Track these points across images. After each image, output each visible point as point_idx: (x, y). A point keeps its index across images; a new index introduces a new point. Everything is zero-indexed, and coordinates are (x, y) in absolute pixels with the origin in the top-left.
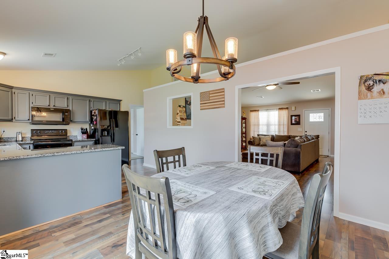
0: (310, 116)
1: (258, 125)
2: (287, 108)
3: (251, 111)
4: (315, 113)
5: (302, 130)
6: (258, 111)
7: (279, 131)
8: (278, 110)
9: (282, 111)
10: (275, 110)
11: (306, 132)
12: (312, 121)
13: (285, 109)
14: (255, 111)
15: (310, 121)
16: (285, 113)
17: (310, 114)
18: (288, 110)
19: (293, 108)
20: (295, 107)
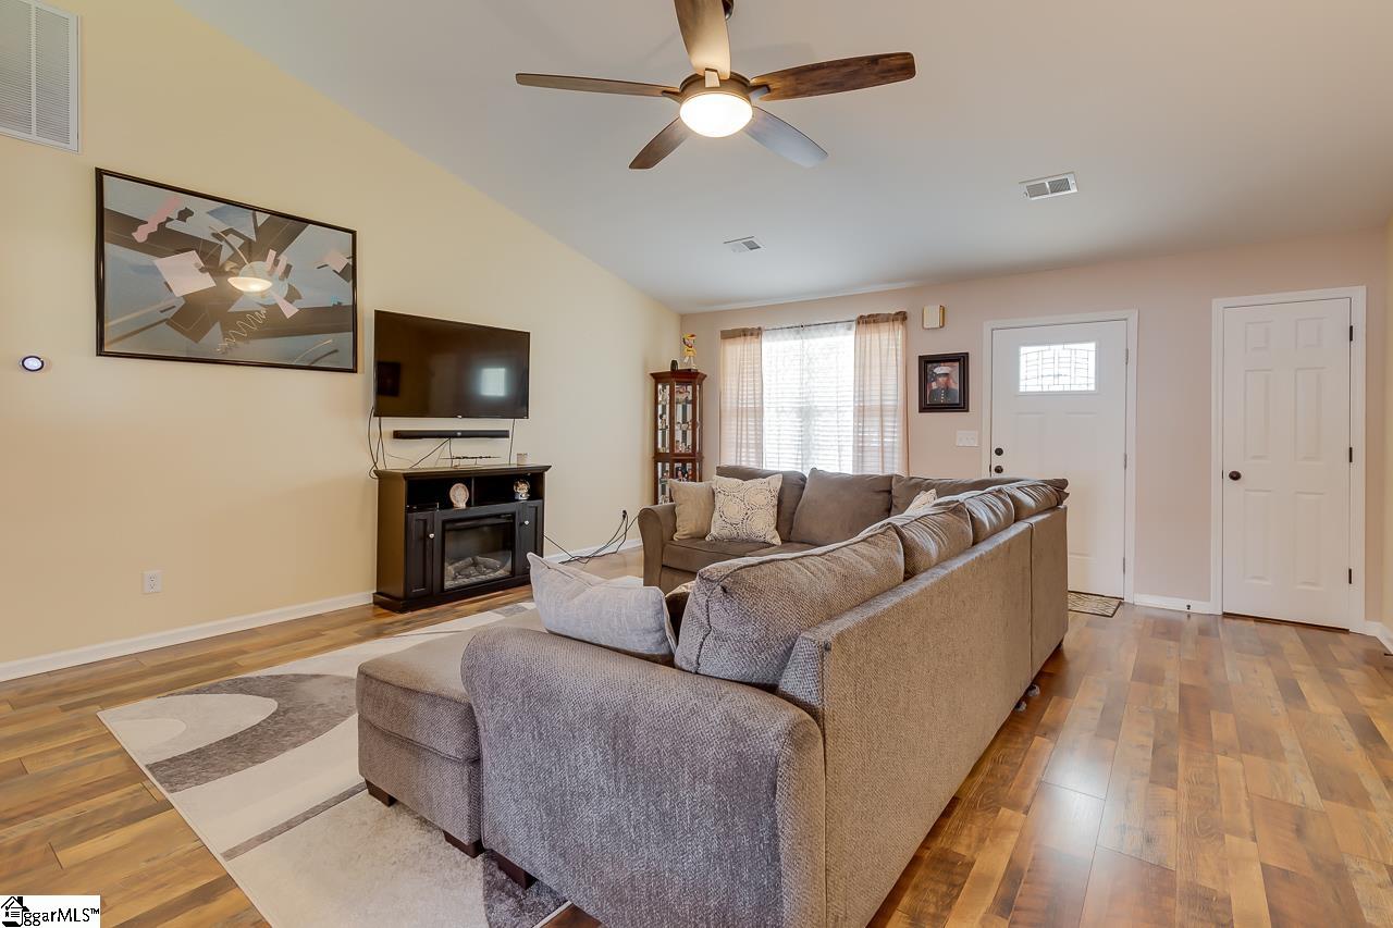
0: (1023, 359)
1: (759, 413)
2: (902, 317)
3: (728, 335)
4: (1050, 344)
5: (980, 443)
6: (756, 333)
7: (860, 450)
8: (853, 332)
9: (875, 336)
10: (841, 329)
11: (999, 452)
12: (1029, 389)
13: (888, 319)
14: (744, 333)
15: (1022, 389)
16: (889, 345)
17: (1023, 350)
18: (906, 328)
19: (932, 318)
20: (943, 310)
